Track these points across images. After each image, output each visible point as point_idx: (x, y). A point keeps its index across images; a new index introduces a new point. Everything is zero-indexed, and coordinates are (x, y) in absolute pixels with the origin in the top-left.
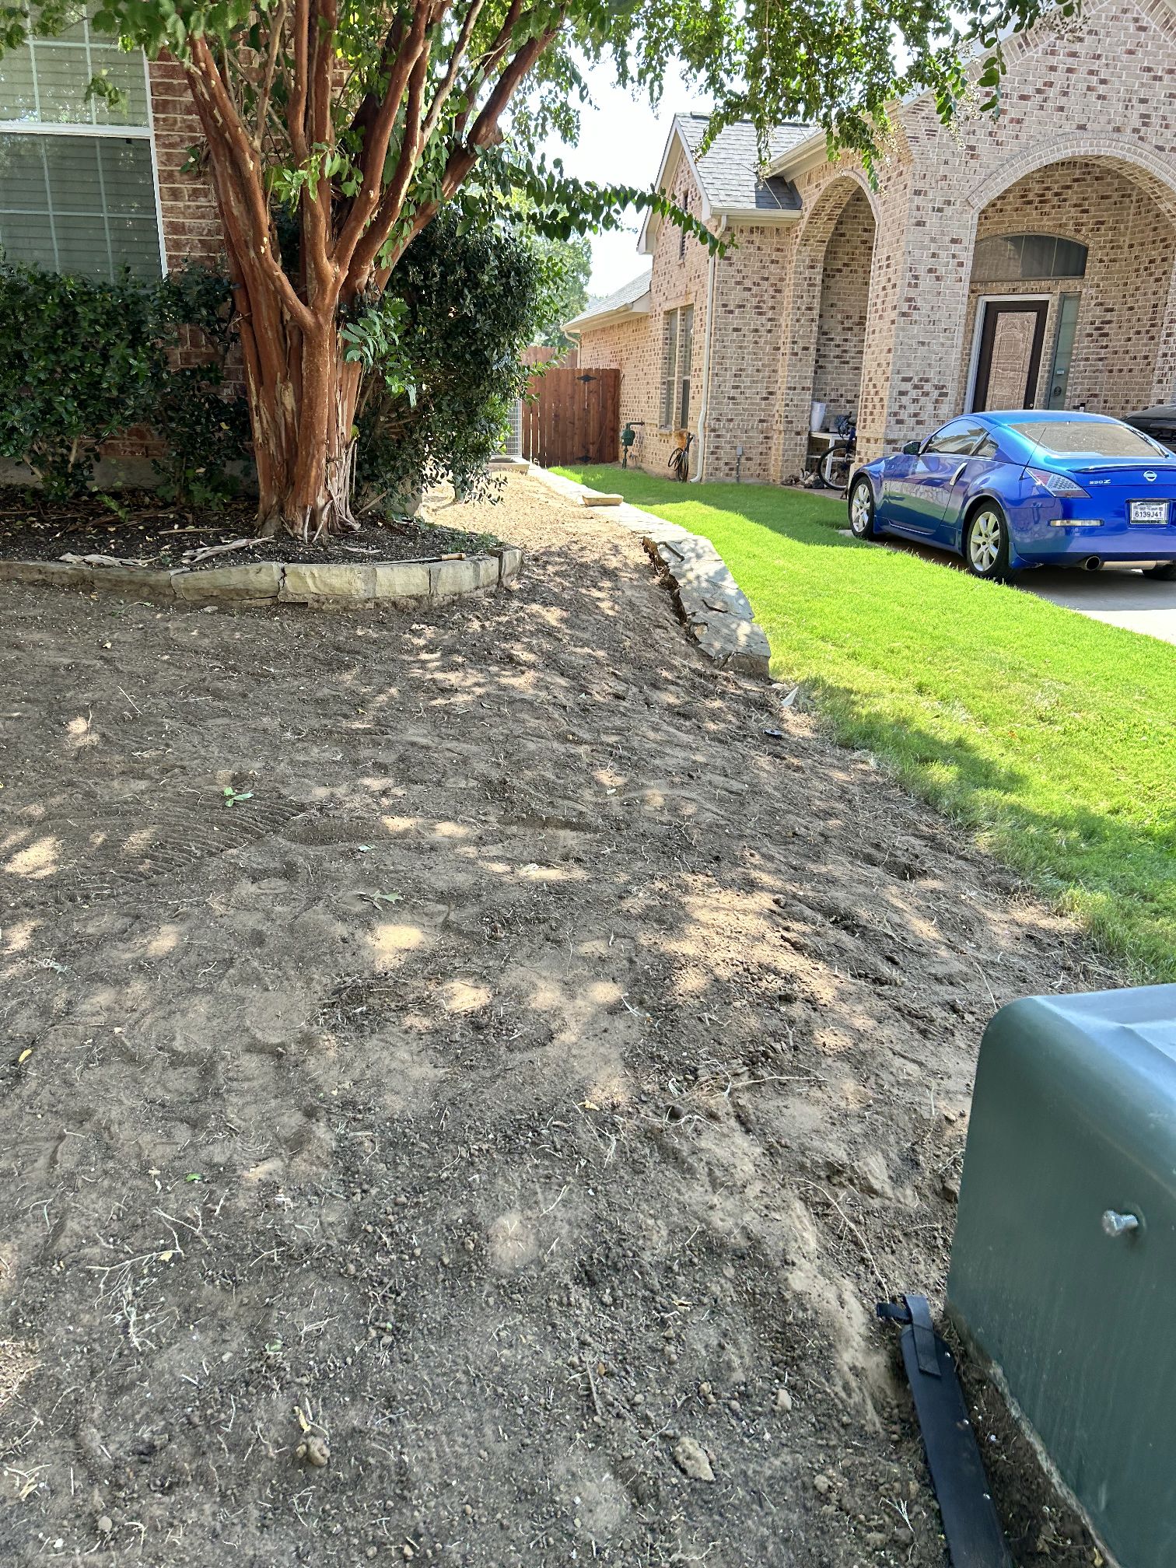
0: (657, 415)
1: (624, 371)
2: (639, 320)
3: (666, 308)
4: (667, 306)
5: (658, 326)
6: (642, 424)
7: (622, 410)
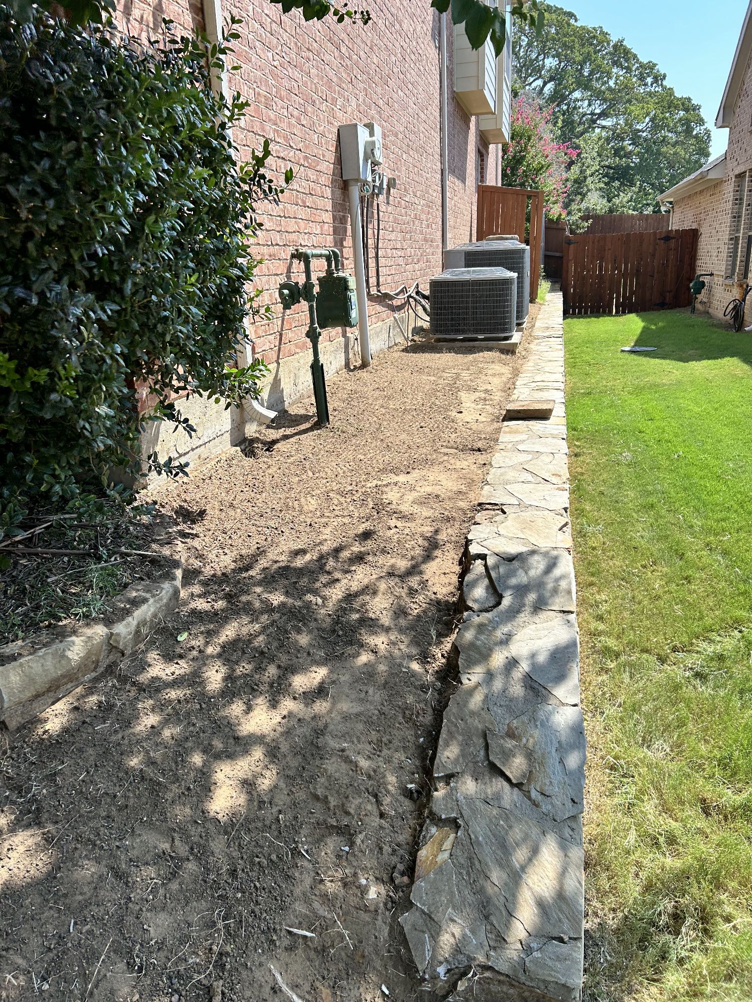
0: (723, 268)
1: (702, 230)
2: (716, 186)
3: (737, 172)
4: (737, 171)
5: (729, 190)
6: (712, 275)
7: (699, 263)
